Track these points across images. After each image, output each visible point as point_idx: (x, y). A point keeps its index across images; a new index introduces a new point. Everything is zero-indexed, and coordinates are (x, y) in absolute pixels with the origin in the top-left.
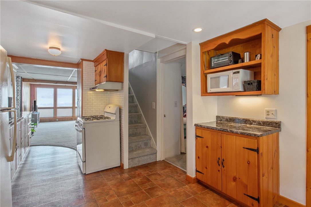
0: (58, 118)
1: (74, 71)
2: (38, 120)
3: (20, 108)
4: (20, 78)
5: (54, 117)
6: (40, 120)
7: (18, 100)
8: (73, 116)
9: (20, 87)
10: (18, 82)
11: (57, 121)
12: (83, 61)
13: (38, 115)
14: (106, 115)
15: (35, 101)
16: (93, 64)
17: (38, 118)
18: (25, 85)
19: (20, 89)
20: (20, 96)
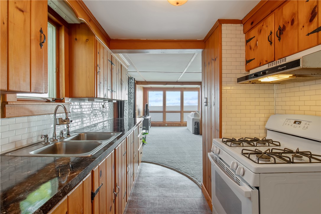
0: (167, 123)
1: (196, 54)
2: (149, 125)
3: (134, 113)
4: (134, 80)
5: (163, 122)
6: (151, 124)
7: (132, 104)
8: (181, 122)
9: (133, 90)
10: (131, 83)
11: (166, 126)
12: (223, 25)
13: (149, 119)
14: (270, 136)
15: (147, 105)
16: (240, 27)
17: (149, 122)
18: (139, 88)
19: (133, 92)
20: (133, 99)
